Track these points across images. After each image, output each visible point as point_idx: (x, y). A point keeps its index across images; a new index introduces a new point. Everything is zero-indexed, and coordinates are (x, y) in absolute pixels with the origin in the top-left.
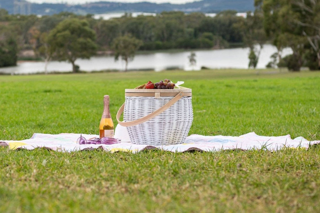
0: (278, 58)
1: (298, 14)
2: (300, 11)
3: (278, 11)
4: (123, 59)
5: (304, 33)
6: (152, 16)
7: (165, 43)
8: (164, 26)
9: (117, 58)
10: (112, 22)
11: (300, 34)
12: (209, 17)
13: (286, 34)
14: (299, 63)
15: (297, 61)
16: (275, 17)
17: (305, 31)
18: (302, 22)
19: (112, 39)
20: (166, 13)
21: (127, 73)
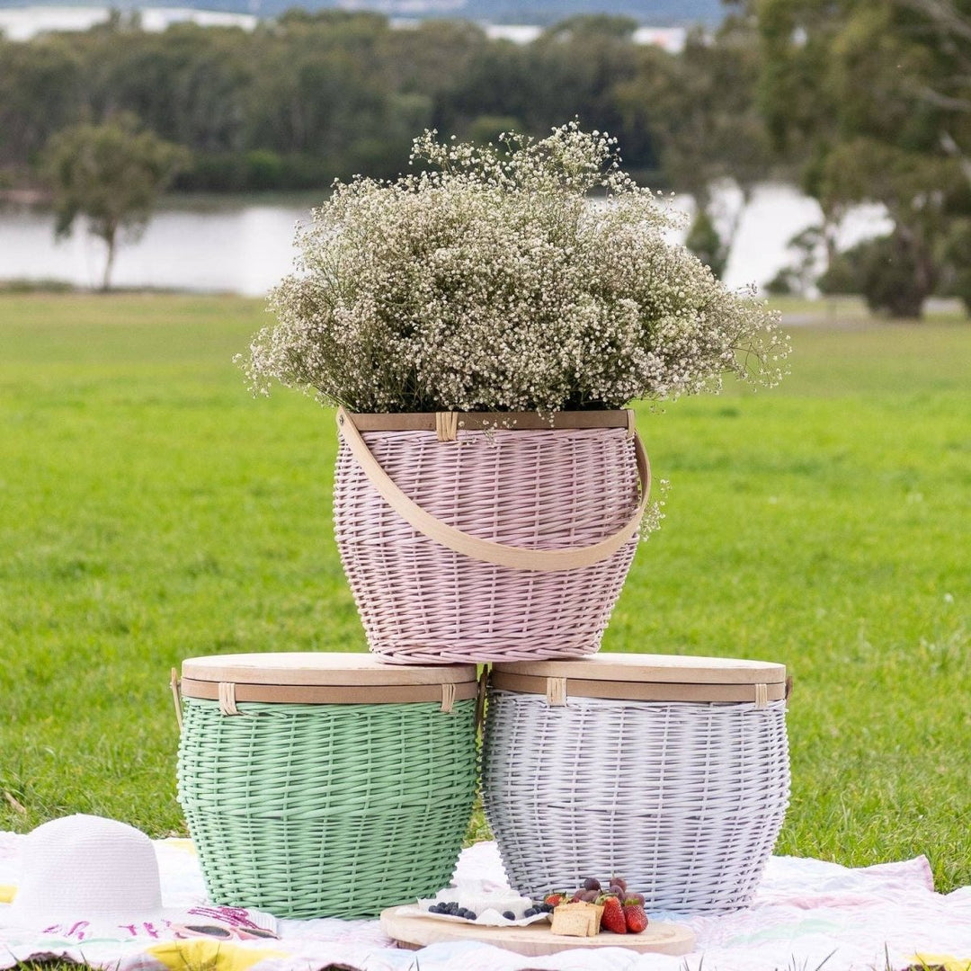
0: (821, 252)
1: (921, 51)
2: (931, 41)
3: (830, 36)
4: (93, 231)
5: (948, 143)
6: (235, 30)
7: (296, 159)
8: (292, 79)
9: (64, 229)
10: (44, 52)
11: (927, 146)
12: (504, 43)
13: (861, 144)
14: (920, 276)
15: (910, 268)
16: (814, 63)
17: (953, 134)
18: (937, 90)
19: (43, 134)
20: (304, 18)
21: (110, 301)
